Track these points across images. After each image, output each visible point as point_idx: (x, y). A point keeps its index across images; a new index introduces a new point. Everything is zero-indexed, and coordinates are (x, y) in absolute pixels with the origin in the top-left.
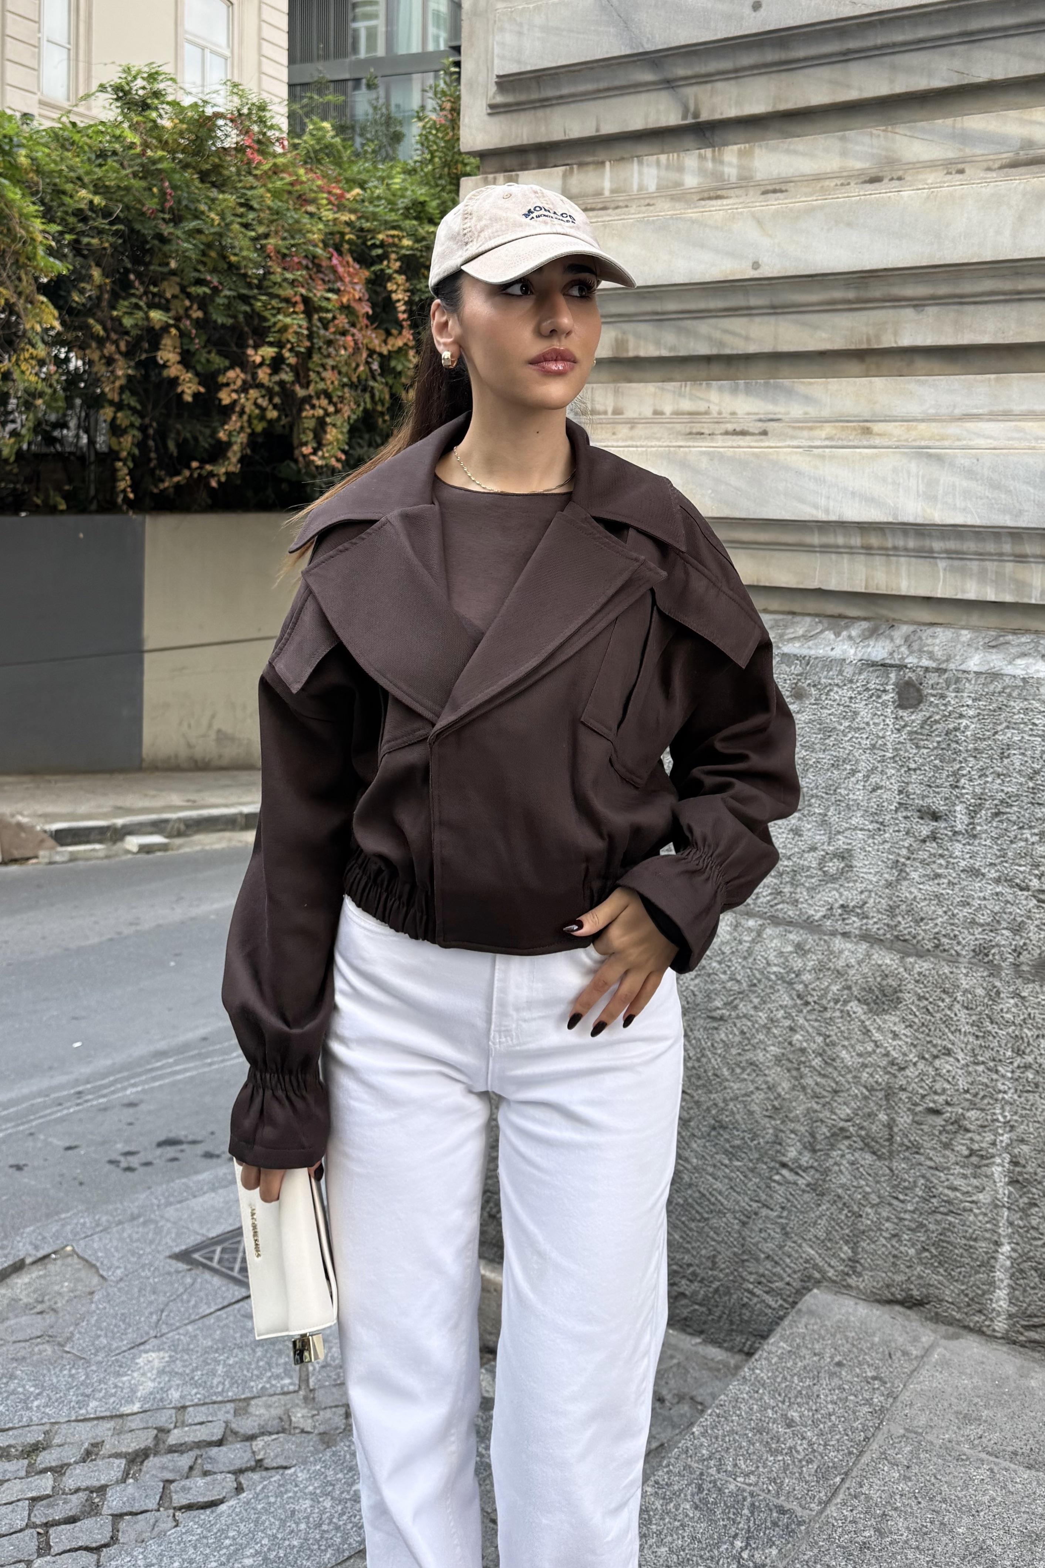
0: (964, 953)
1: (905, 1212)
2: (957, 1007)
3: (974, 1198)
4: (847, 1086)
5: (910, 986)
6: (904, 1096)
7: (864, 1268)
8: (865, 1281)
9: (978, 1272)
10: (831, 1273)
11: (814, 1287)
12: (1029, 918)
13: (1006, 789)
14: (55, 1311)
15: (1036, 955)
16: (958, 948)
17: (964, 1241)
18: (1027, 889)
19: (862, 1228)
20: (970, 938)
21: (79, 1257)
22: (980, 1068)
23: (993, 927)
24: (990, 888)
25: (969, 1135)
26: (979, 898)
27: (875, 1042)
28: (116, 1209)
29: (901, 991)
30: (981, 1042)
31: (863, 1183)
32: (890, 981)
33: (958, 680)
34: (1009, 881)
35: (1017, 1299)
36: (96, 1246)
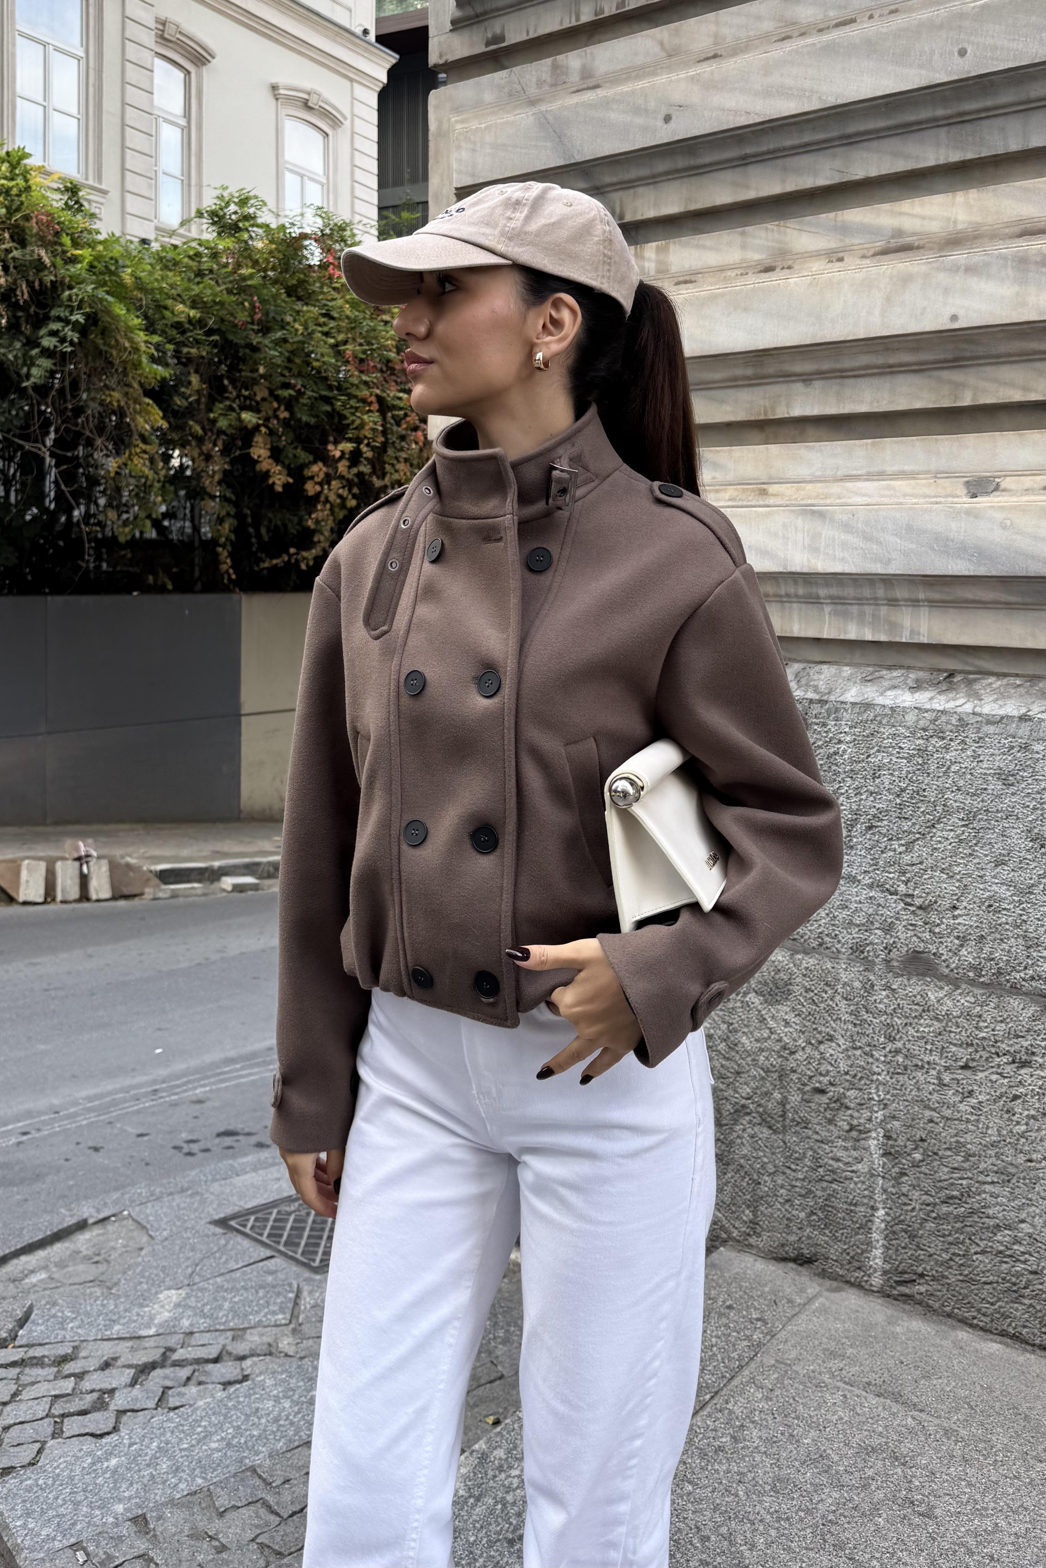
0: (843, 950)
1: (797, 1180)
2: (838, 998)
3: (854, 1168)
4: (747, 1068)
5: (798, 980)
6: (794, 1077)
7: (763, 1230)
8: (762, 1241)
9: (857, 1234)
10: (735, 1234)
11: (721, 1245)
12: (897, 919)
13: (877, 806)
14: (108, 1261)
15: (904, 952)
16: (839, 946)
17: (845, 1206)
18: (895, 893)
19: (761, 1194)
20: (849, 937)
21: (134, 1220)
22: (858, 1052)
23: (867, 926)
24: (865, 893)
25: (849, 1112)
26: (856, 902)
27: (770, 1029)
28: (169, 1183)
29: (791, 984)
30: (858, 1029)
31: (761, 1154)
32: (782, 975)
33: (837, 710)
34: (880, 886)
35: (891, 1257)
36: (148, 1211)
